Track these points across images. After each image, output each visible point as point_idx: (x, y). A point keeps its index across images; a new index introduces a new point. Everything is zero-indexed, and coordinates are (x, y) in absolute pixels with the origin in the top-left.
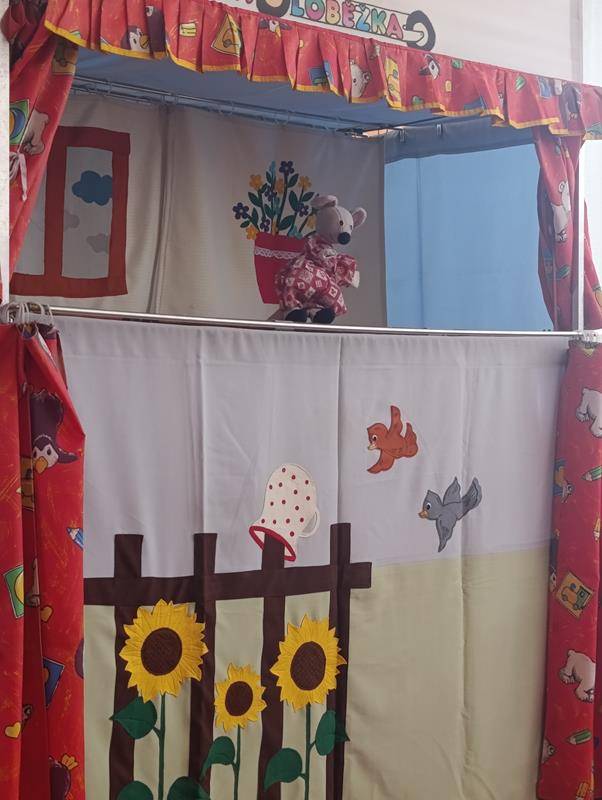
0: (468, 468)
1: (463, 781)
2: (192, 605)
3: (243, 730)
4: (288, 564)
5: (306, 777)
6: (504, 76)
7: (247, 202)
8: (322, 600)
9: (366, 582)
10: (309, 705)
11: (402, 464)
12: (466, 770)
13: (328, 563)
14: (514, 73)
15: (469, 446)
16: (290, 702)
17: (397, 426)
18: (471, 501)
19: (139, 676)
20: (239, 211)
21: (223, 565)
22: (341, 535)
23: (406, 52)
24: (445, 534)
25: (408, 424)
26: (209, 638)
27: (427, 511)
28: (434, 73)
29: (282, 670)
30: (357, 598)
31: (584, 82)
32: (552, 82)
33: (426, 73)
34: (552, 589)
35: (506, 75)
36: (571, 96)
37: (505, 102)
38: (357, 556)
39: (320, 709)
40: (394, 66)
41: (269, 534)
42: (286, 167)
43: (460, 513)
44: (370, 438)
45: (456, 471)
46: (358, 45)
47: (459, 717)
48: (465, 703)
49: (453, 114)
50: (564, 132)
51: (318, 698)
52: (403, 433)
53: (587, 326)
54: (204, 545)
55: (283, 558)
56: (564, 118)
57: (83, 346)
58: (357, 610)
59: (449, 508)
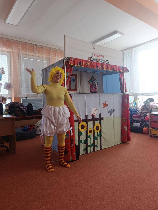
0: (113, 107)
1: (114, 140)
2: (85, 122)
3: (91, 135)
4: (95, 118)
5: (98, 139)
6: (116, 66)
7: (89, 81)
8: (99, 121)
9: (103, 120)
11: (106, 107)
12: (114, 138)
13: (99, 118)
15: (113, 105)
16: (96, 132)
17: (106, 103)
18: (114, 111)
19: (80, 129)
20: (88, 82)
21: (88, 118)
22: (100, 115)
23: (106, 64)
24: (111, 114)
26: (87, 125)
27: (109, 112)
28: (109, 66)
29: (95, 129)
31: (125, 66)
32: (121, 67)
34: (122, 120)
36: (123, 68)
37: (116, 69)
38: (102, 117)
39: (99, 133)
40: (105, 66)
41: (93, 115)
42: (93, 77)
46: (101, 64)
47: (113, 133)
49: (111, 71)
50: (122, 72)
51: (98, 131)
53: (125, 92)
54: (86, 116)
55: (94, 117)
56: (122, 70)
57: (74, 96)
58: (102, 122)
59: (111, 112)
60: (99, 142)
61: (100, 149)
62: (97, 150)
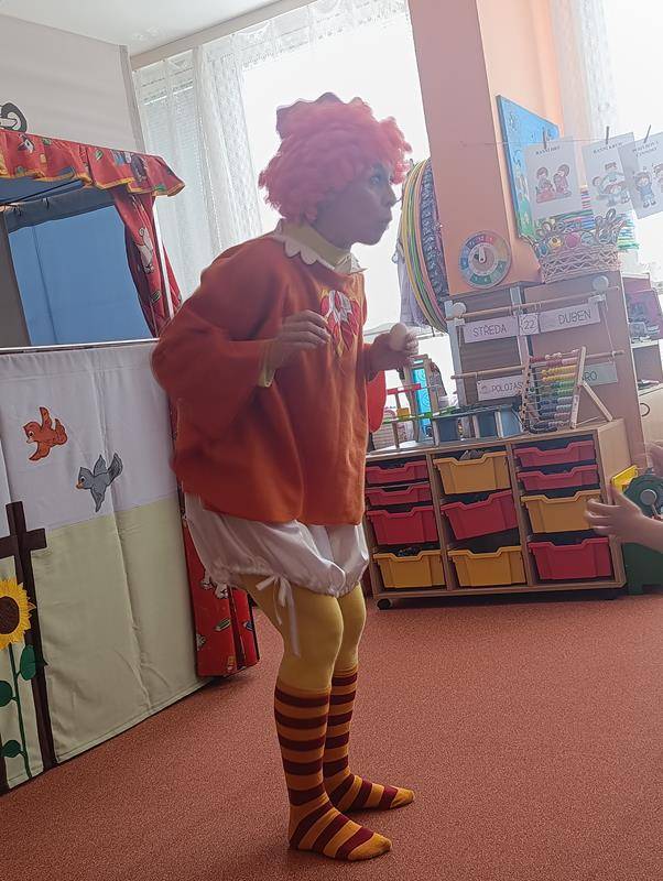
0: (108, 446)
1: (142, 677)
5: (17, 699)
6: (86, 151)
8: (8, 563)
9: (43, 544)
10: (10, 645)
12: (142, 667)
13: (9, 534)
14: (93, 147)
15: (107, 430)
17: (47, 422)
18: (115, 470)
23: (5, 135)
24: (99, 498)
25: (57, 420)
27: (82, 483)
28: (30, 148)
30: (37, 557)
31: (151, 151)
32: (122, 154)
33: (23, 148)
35: (87, 149)
36: (138, 163)
37: (90, 169)
38: (31, 525)
39: (20, 646)
43: (107, 481)
44: (27, 435)
45: (100, 450)
47: (131, 630)
48: (134, 619)
49: (51, 180)
50: (138, 190)
51: (17, 638)
52: (53, 427)
56: (136, 179)
58: (37, 566)
59: (99, 478)
60: (31, 718)
61: (45, 770)
62: (18, 781)
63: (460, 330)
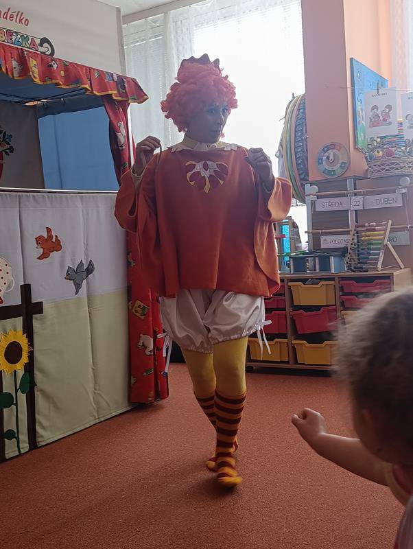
0: (87, 255)
1: (94, 399)
5: (16, 405)
8: (18, 321)
9: (40, 311)
10: (15, 371)
11: (54, 254)
12: (95, 393)
13: (20, 303)
14: (94, 69)
15: (87, 245)
16: (5, 370)
17: (50, 237)
18: (90, 270)
22: (26, 290)
23: (40, 57)
24: (78, 286)
25: (56, 236)
27: (68, 277)
28: (55, 66)
30: (37, 319)
31: (127, 76)
32: (112, 75)
33: (51, 66)
34: (130, 308)
35: (90, 70)
36: (121, 82)
37: (91, 83)
38: (33, 301)
39: (21, 372)
40: (35, 62)
43: (84, 276)
44: (37, 244)
45: (81, 257)
46: (15, 51)
47: (91, 370)
48: (93, 363)
49: (66, 87)
50: (119, 98)
51: (20, 368)
52: (54, 240)
56: (119, 91)
58: (36, 324)
59: (80, 274)
60: (23, 417)
61: (30, 450)
62: (12, 455)
63: (313, 203)
